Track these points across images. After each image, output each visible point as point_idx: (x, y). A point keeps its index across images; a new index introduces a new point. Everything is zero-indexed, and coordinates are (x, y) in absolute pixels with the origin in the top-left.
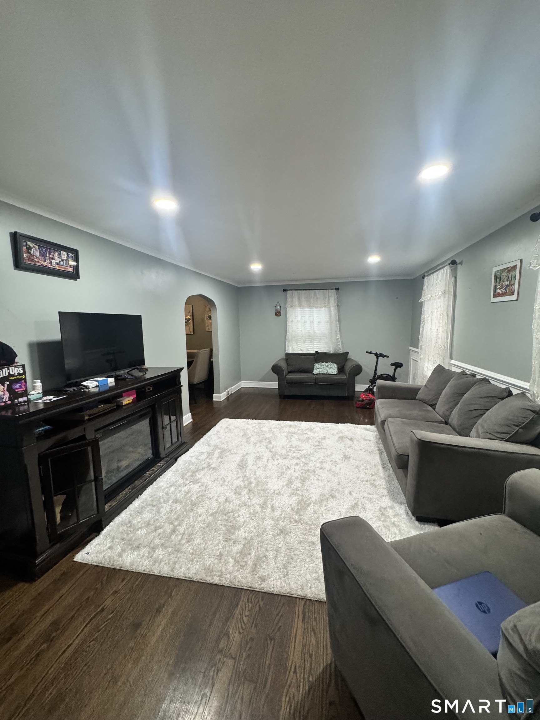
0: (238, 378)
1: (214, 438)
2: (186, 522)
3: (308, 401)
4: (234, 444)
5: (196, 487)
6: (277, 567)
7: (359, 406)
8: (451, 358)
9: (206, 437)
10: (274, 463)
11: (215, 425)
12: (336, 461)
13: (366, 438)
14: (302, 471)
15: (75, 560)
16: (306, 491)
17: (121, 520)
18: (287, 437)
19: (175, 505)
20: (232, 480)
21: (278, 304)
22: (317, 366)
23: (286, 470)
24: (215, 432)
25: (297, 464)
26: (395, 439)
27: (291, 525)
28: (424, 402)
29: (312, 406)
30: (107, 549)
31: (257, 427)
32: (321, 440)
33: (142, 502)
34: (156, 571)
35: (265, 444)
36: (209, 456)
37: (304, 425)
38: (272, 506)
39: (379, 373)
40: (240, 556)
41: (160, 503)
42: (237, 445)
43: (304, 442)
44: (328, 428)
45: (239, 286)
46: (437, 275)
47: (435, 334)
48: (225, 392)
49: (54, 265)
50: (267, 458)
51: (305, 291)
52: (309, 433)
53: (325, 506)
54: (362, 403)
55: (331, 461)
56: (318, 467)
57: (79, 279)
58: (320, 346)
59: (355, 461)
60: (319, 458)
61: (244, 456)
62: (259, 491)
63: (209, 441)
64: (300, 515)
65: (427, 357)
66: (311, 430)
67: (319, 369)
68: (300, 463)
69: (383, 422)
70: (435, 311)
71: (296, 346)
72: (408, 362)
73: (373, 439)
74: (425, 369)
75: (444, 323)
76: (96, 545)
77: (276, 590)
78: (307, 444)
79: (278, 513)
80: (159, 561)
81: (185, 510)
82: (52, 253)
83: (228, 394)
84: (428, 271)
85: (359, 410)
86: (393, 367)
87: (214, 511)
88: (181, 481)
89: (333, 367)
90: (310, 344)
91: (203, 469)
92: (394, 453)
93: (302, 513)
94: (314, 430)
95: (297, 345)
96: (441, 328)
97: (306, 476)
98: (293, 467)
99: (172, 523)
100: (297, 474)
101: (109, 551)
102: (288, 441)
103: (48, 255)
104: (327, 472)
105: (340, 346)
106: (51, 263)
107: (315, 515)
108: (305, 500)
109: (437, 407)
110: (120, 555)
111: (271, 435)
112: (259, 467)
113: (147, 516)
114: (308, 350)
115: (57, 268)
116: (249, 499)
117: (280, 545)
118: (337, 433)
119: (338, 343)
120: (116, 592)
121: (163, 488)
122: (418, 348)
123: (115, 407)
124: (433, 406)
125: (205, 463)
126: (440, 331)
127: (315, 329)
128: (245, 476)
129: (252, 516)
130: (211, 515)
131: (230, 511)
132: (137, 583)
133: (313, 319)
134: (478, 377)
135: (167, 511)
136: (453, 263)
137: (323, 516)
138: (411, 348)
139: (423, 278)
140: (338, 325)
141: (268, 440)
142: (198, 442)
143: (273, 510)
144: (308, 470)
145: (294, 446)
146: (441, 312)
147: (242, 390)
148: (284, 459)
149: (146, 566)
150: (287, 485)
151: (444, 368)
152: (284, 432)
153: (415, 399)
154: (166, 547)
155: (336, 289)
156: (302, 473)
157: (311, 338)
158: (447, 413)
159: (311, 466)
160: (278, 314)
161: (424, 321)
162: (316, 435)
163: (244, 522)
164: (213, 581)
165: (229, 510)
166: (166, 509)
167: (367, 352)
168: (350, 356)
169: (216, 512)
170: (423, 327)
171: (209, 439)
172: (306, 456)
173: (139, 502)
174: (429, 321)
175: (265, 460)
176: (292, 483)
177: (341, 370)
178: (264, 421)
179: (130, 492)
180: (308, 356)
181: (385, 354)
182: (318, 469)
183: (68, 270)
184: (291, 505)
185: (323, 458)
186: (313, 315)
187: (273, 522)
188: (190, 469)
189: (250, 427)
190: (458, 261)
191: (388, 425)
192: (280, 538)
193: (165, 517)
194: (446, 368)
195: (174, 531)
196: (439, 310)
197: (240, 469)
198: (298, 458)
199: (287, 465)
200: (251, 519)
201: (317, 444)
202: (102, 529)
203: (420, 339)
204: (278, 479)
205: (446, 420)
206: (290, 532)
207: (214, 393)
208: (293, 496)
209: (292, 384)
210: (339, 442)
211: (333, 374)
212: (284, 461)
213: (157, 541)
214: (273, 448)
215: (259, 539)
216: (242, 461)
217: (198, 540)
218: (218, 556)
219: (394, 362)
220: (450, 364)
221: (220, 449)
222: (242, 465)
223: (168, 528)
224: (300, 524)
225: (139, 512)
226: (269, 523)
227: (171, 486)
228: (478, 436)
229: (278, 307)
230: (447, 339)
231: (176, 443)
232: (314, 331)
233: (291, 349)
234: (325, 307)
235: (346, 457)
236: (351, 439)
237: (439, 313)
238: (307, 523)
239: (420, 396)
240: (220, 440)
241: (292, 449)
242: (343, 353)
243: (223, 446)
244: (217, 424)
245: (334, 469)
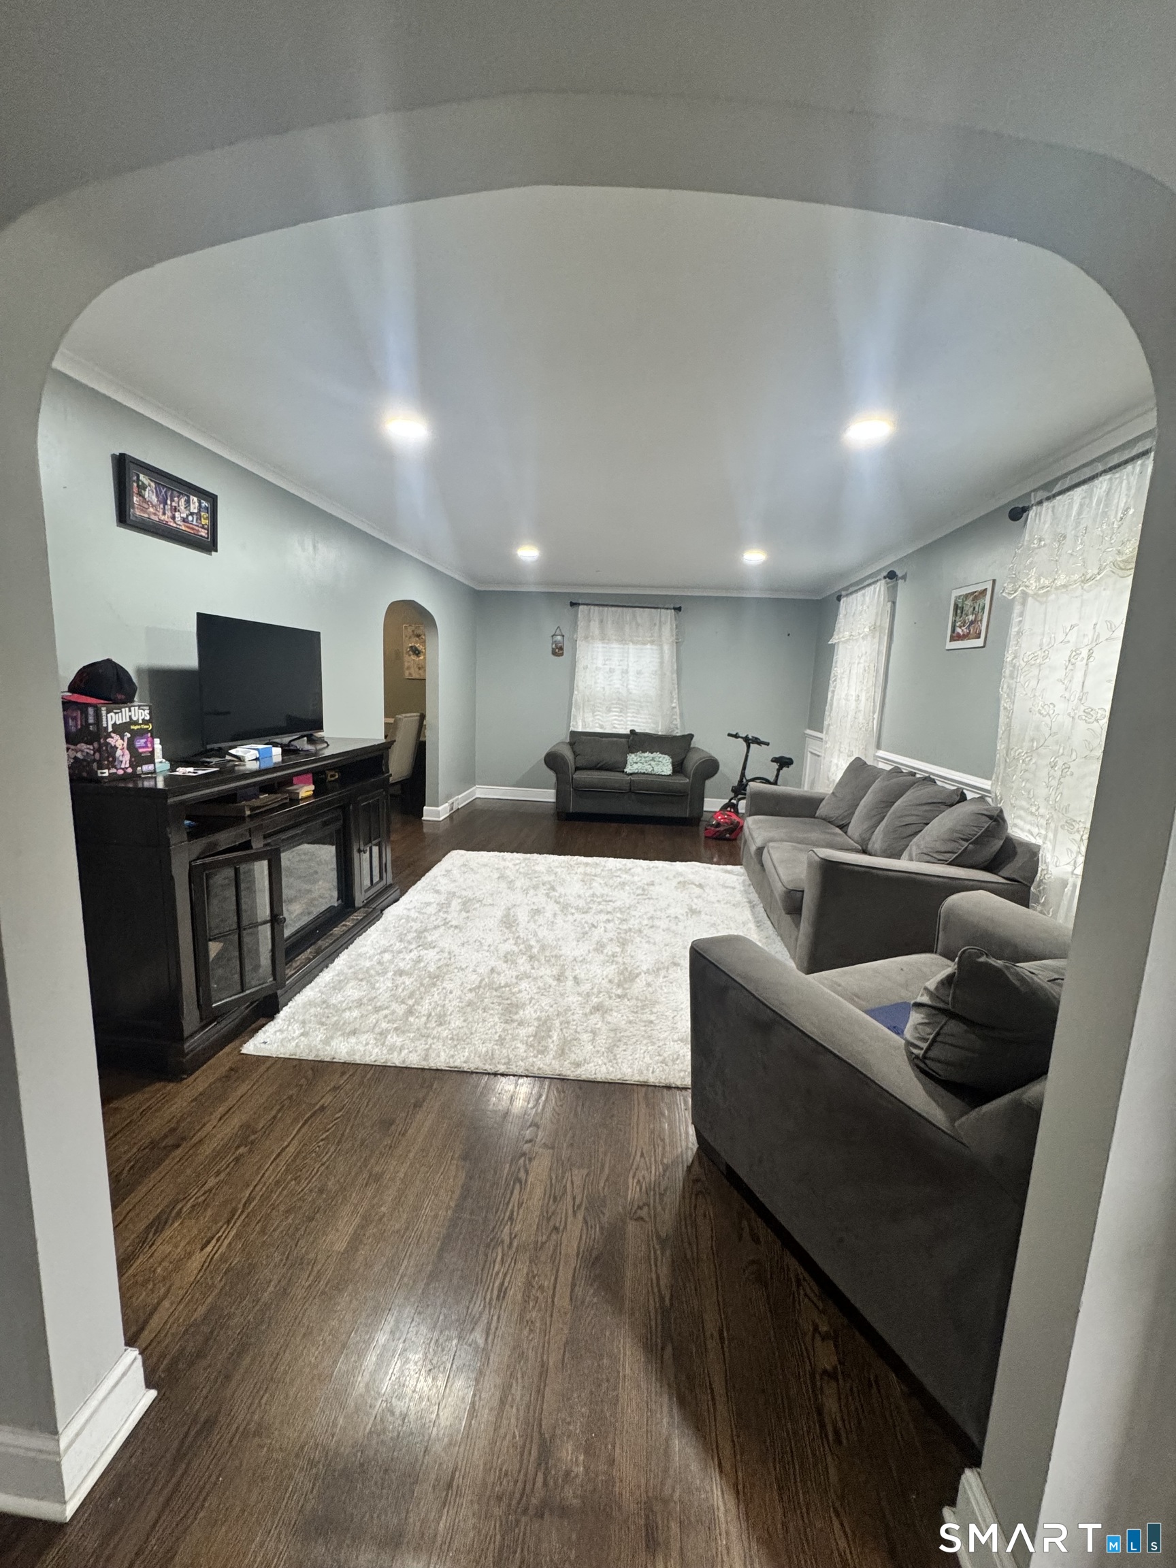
0: (469, 779)
1: (444, 881)
2: (427, 1001)
3: (614, 825)
4: (484, 891)
5: (430, 955)
6: (598, 1052)
7: (710, 835)
8: (878, 747)
9: (428, 879)
10: (567, 919)
11: (440, 861)
12: (676, 917)
13: (726, 885)
14: (619, 931)
15: (244, 1051)
16: (629, 958)
17: (306, 999)
18: (583, 881)
19: (399, 980)
20: (496, 944)
21: (558, 632)
22: (632, 758)
23: (590, 928)
24: (443, 873)
25: (608, 921)
26: (781, 871)
27: (611, 1001)
28: (829, 821)
29: (624, 834)
30: (298, 1037)
31: (523, 865)
32: (646, 887)
33: (338, 975)
34: (396, 1060)
35: (545, 892)
36: (442, 908)
37: (612, 863)
38: (575, 978)
39: (748, 776)
40: (534, 1040)
41: (371, 976)
42: (490, 892)
43: (616, 890)
44: (657, 868)
45: (477, 589)
46: (864, 595)
47: (853, 705)
48: (447, 804)
49: (179, 523)
50: (553, 912)
51: (613, 609)
52: (624, 876)
53: (665, 977)
54: (718, 829)
55: (668, 917)
56: (647, 925)
57: (216, 551)
58: (640, 720)
59: (708, 917)
60: (646, 913)
61: (509, 909)
62: (547, 959)
63: (436, 885)
64: (624, 989)
65: (837, 748)
66: (627, 871)
67: (636, 763)
68: (613, 920)
69: (760, 851)
70: (857, 662)
71: (591, 719)
72: (802, 758)
73: (740, 887)
74: (833, 769)
75: (871, 683)
76: (276, 1032)
77: (600, 1077)
78: (621, 892)
79: (586, 987)
80: (398, 1049)
81: (422, 984)
82: (176, 499)
83: (452, 809)
84: (851, 585)
85: (712, 843)
86: (776, 766)
87: (474, 986)
88: (399, 946)
89: (664, 761)
90: (619, 716)
91: (436, 927)
92: (779, 889)
93: (626, 986)
94: (632, 871)
95: (594, 716)
96: (864, 694)
97: (628, 937)
98: (602, 925)
99: (403, 1002)
100: (611, 935)
101: (303, 1038)
102: (586, 887)
103: (169, 502)
104: (663, 933)
105: (678, 722)
106: (173, 518)
107: (650, 989)
108: (629, 969)
109: (850, 829)
110: (327, 1042)
111: (552, 878)
112: (541, 925)
113: (352, 992)
114: (614, 727)
115: (184, 528)
116: (533, 968)
117: (598, 1026)
118: (674, 877)
119: (674, 717)
120: (335, 1089)
121: (368, 955)
122: (822, 732)
123: (288, 801)
124: (843, 827)
125: (436, 920)
126: (863, 698)
127: (630, 686)
128: (518, 937)
129: (544, 990)
130: (471, 990)
131: (502, 985)
132: (368, 1076)
133: (628, 665)
134: (918, 776)
135: (388, 987)
136: (892, 575)
137: (661, 989)
138: (809, 732)
139: (839, 598)
140: (676, 682)
141: (549, 886)
142: (414, 887)
143: (578, 983)
144: (630, 930)
145: (598, 894)
146: (867, 664)
147: (478, 802)
148: (583, 913)
149: (377, 1055)
150: (596, 950)
151: (865, 763)
152: (576, 873)
153: (814, 817)
154: (403, 1032)
155: (675, 609)
156: (619, 933)
157: (622, 704)
158: (866, 836)
159: (633, 923)
160: (558, 651)
161: (835, 680)
162: (636, 879)
163: (531, 999)
164: (496, 1069)
165: (500, 984)
166: (384, 984)
167: (730, 735)
168: (695, 743)
169: (479, 987)
170: (833, 692)
171: (434, 883)
172: (623, 910)
173: (331, 974)
174: (845, 680)
175: (549, 914)
176: (603, 946)
177: (678, 768)
178: (535, 856)
179: (314, 957)
180: (615, 739)
181: (762, 739)
182: (647, 927)
183: (200, 534)
184: (607, 976)
185: (652, 912)
186: (628, 657)
187: (580, 999)
188: (411, 927)
189: (510, 865)
190: (899, 574)
191: (768, 851)
192: (595, 1019)
193: (387, 995)
194: (869, 763)
195: (410, 1012)
196: (864, 658)
197: (507, 928)
198: (608, 913)
199: (590, 922)
200: (542, 995)
201: (640, 891)
202: (278, 1012)
203: (827, 713)
204: (578, 941)
205: (864, 847)
206: (611, 1010)
207: (424, 805)
208: (608, 964)
209: (582, 791)
210: (679, 890)
211: (663, 773)
212: (583, 916)
213: (384, 1025)
214: (560, 897)
215: (562, 1019)
216: (507, 916)
217: (456, 1022)
218: (497, 1041)
219: (777, 756)
220: (876, 758)
221: (460, 897)
222: (508, 922)
223: (401, 1010)
224: (626, 1000)
225: (338, 986)
226: (573, 1000)
227: (385, 951)
228: (911, 859)
229: (559, 638)
230: (874, 713)
231: (377, 883)
232: (628, 690)
233: (580, 723)
234: (652, 642)
235: (693, 912)
236: (700, 886)
237: (862, 666)
238: (637, 999)
239: (822, 810)
240: (457, 884)
241: (595, 899)
242: (683, 737)
243: (464, 893)
244: (444, 859)
245: (674, 927)
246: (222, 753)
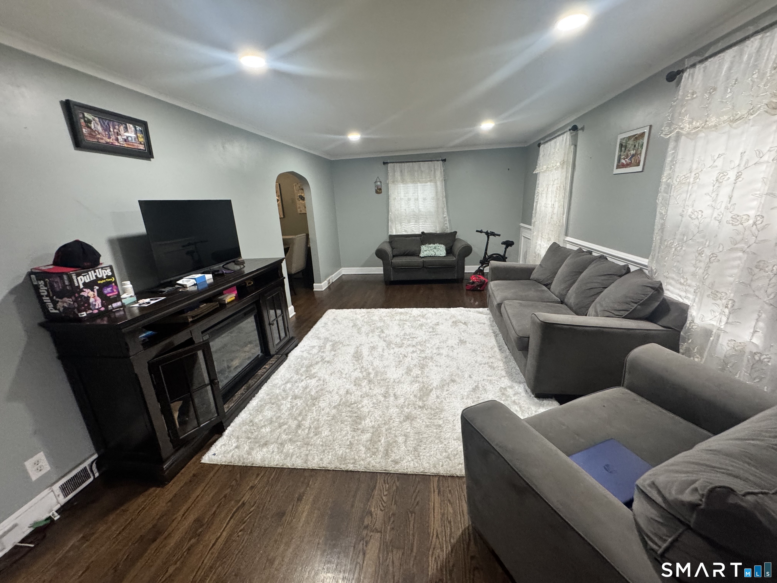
0: (338, 265)
1: (323, 330)
2: (309, 417)
3: (416, 286)
4: (345, 336)
5: (313, 382)
6: (408, 450)
7: (468, 289)
8: (566, 235)
9: (314, 330)
10: (390, 352)
11: (321, 317)
12: (452, 347)
13: (480, 322)
14: (420, 358)
15: (203, 461)
16: (426, 378)
17: (241, 420)
18: (399, 325)
19: (295, 402)
20: (350, 372)
21: (378, 180)
22: (423, 248)
23: (403, 358)
24: (323, 325)
25: (413, 352)
26: (514, 323)
27: (416, 411)
28: (538, 281)
29: (421, 291)
30: (234, 449)
31: (366, 316)
32: (434, 326)
33: (260, 401)
34: (289, 464)
35: (377, 334)
36: (321, 349)
37: (415, 311)
38: (395, 395)
39: (489, 253)
40: (370, 443)
41: (279, 400)
42: (348, 336)
43: (418, 329)
44: (440, 313)
45: (332, 159)
46: (555, 143)
47: (550, 210)
48: (326, 281)
49: (122, 143)
50: (382, 348)
51: (408, 164)
52: (421, 320)
53: (447, 390)
54: (473, 285)
55: (447, 347)
56: (435, 353)
57: (153, 157)
58: (426, 226)
59: (471, 345)
60: (434, 345)
61: (358, 348)
62: (379, 381)
63: (318, 334)
64: (424, 401)
65: (540, 235)
66: (423, 316)
67: (426, 251)
68: (416, 351)
69: (499, 305)
70: (552, 184)
71: (400, 227)
72: (519, 239)
73: (488, 323)
74: (538, 247)
75: (561, 196)
76: (221, 446)
77: (410, 471)
78: (420, 330)
79: (401, 401)
80: (290, 455)
81: (307, 405)
82: (117, 127)
83: (329, 283)
84: (546, 137)
85: (470, 293)
86: (504, 246)
87: (336, 404)
88: (296, 377)
89: (441, 249)
90: (415, 225)
91: (317, 363)
92: (513, 335)
93: (425, 399)
94: (426, 316)
95: (401, 226)
96: (557, 203)
97: (425, 363)
98: (410, 355)
99: (295, 419)
100: (414, 362)
101: (237, 450)
102: (401, 329)
103: (112, 130)
104: (445, 358)
105: (448, 225)
106: (117, 140)
107: (438, 400)
108: (426, 386)
109: (552, 287)
110: (249, 453)
111: (382, 324)
112: (375, 358)
113: (268, 413)
114: (413, 231)
115: (126, 146)
116: (370, 389)
117: (408, 431)
118: (450, 318)
119: (446, 222)
120: (252, 487)
121: (278, 385)
122: (531, 225)
123: (218, 306)
124: (548, 285)
125: (317, 357)
126: (556, 205)
127: (420, 207)
128: (362, 367)
129: (376, 405)
130: (335, 407)
131: (353, 403)
132: (272, 477)
133: (418, 196)
134: (595, 254)
135: (288, 407)
136: (575, 128)
137: (445, 400)
138: (522, 224)
139: (539, 145)
140: (445, 202)
141: (380, 330)
142: (306, 336)
143: (396, 398)
144: (426, 357)
145: (408, 333)
146: (558, 185)
147: (343, 277)
148: (399, 347)
149: (278, 461)
150: (407, 373)
151: (559, 246)
152: (395, 320)
153: (529, 279)
154: (295, 442)
155: (442, 160)
156: (419, 360)
157: (417, 217)
158: (564, 292)
159: (428, 352)
160: (379, 191)
161: (538, 195)
162: (429, 321)
163: (369, 412)
164: (347, 468)
165: (351, 401)
166: (286, 405)
167: (477, 231)
168: (458, 236)
169: (339, 405)
170: (537, 202)
171: (317, 332)
172: (422, 343)
173: (257, 401)
174: (544, 195)
175: (380, 350)
176: (411, 371)
177: (449, 251)
178: (373, 309)
179: (246, 392)
180: (414, 238)
181: (496, 233)
182: (435, 355)
183: (139, 148)
184: (413, 392)
185: (438, 344)
186: (417, 191)
187: (398, 410)
188: (303, 363)
189: (359, 317)
190: (579, 127)
191: (505, 307)
192: (407, 425)
193: (287, 414)
194: (561, 245)
195: (299, 426)
196: (556, 182)
197: (356, 361)
198: (414, 346)
199: (403, 353)
200: (375, 408)
201: (431, 330)
202: (224, 430)
203: (533, 215)
204: (396, 368)
205: (562, 300)
206: (416, 418)
207: (314, 283)
208: (414, 383)
209: (398, 269)
210: (453, 327)
211: (441, 256)
212: (400, 349)
213: (284, 437)
214: (386, 337)
215: (387, 427)
216: (356, 352)
217: (326, 432)
218: (348, 445)
219: (504, 241)
220: (565, 241)
221: (331, 341)
222: (358, 356)
223: (293, 424)
224: (425, 409)
225: (260, 409)
226: (393, 411)
227: (287, 383)
228: (597, 315)
229: (379, 183)
230: (563, 215)
231: (284, 338)
232: (419, 209)
233: (394, 230)
234: (431, 181)
235: (462, 342)
236: (465, 323)
237: (555, 186)
238: (431, 408)
239: (534, 275)
240: (329, 332)
241: (406, 337)
242: (451, 233)
243: (333, 338)
244: (323, 316)
245: (451, 354)
246: (173, 283)
